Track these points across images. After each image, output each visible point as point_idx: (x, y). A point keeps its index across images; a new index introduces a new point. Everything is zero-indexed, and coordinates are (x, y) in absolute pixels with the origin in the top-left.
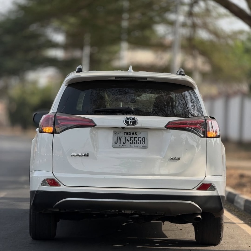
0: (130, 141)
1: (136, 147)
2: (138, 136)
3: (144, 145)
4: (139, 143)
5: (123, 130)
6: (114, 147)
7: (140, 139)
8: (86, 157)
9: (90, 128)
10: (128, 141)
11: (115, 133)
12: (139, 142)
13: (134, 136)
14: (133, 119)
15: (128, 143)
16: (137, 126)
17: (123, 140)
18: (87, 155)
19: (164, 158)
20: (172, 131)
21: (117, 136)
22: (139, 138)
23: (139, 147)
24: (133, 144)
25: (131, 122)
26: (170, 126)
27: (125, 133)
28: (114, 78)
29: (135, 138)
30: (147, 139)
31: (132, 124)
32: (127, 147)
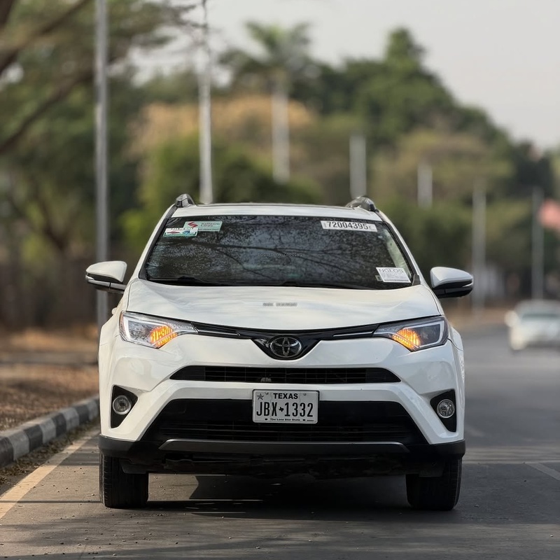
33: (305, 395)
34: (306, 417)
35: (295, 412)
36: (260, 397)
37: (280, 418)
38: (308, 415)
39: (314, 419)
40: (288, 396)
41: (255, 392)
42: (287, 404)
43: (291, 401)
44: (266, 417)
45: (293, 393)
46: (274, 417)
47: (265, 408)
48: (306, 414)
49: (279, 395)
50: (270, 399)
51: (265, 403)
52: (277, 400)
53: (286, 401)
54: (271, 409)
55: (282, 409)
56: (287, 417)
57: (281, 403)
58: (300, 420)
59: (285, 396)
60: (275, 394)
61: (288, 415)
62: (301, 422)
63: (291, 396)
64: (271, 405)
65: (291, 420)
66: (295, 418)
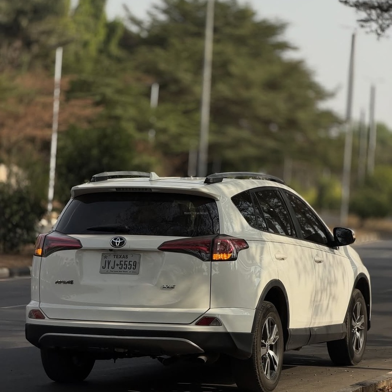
0: (119, 266)
1: (125, 273)
2: (128, 260)
3: (135, 271)
4: (124, 268)
5: (111, 252)
6: (101, 272)
7: (131, 263)
8: (70, 285)
9: (76, 250)
10: (117, 265)
11: (104, 256)
12: (130, 267)
13: (124, 260)
14: (121, 239)
15: (117, 268)
16: (125, 247)
17: (112, 264)
18: (71, 282)
19: (156, 285)
20: (166, 253)
21: (105, 259)
22: (130, 261)
23: (129, 272)
24: (123, 269)
25: (118, 243)
26: (163, 248)
27: (115, 255)
28: (115, 190)
29: (125, 261)
30: (139, 263)
31: (120, 245)
32: (116, 272)
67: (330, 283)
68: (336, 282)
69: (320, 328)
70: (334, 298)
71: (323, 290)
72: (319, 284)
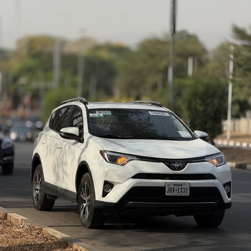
33: (185, 184)
34: (185, 193)
35: (181, 191)
36: (169, 185)
37: (176, 194)
38: (186, 193)
39: (188, 194)
40: (179, 185)
41: (166, 183)
42: (178, 188)
43: (180, 187)
44: (171, 193)
45: (181, 184)
46: (173, 193)
47: (170, 190)
48: (185, 192)
49: (175, 184)
50: (172, 186)
51: (170, 188)
52: (175, 187)
53: (178, 187)
54: (172, 190)
55: (176, 190)
56: (178, 193)
57: (176, 188)
58: (183, 194)
59: (178, 185)
60: (174, 184)
61: (178, 192)
62: (184, 195)
63: (180, 185)
64: (172, 188)
65: (180, 194)
66: (181, 193)
67: (62, 163)
68: (66, 163)
69: (61, 189)
70: (66, 173)
71: (58, 166)
72: (56, 161)
